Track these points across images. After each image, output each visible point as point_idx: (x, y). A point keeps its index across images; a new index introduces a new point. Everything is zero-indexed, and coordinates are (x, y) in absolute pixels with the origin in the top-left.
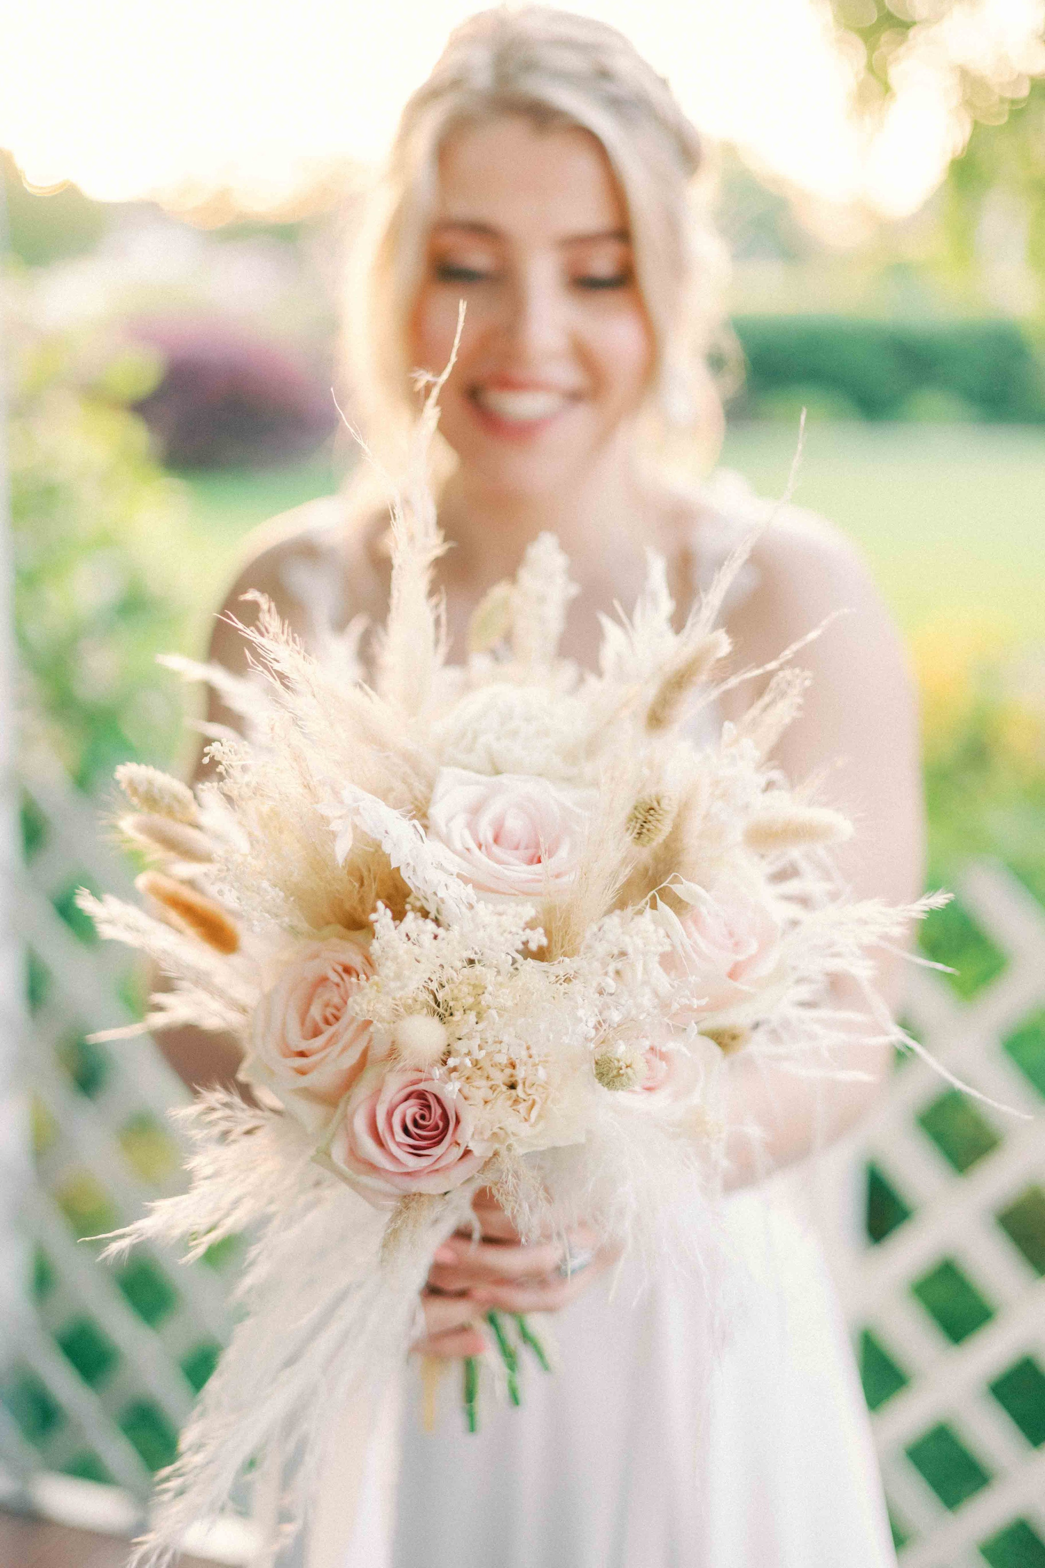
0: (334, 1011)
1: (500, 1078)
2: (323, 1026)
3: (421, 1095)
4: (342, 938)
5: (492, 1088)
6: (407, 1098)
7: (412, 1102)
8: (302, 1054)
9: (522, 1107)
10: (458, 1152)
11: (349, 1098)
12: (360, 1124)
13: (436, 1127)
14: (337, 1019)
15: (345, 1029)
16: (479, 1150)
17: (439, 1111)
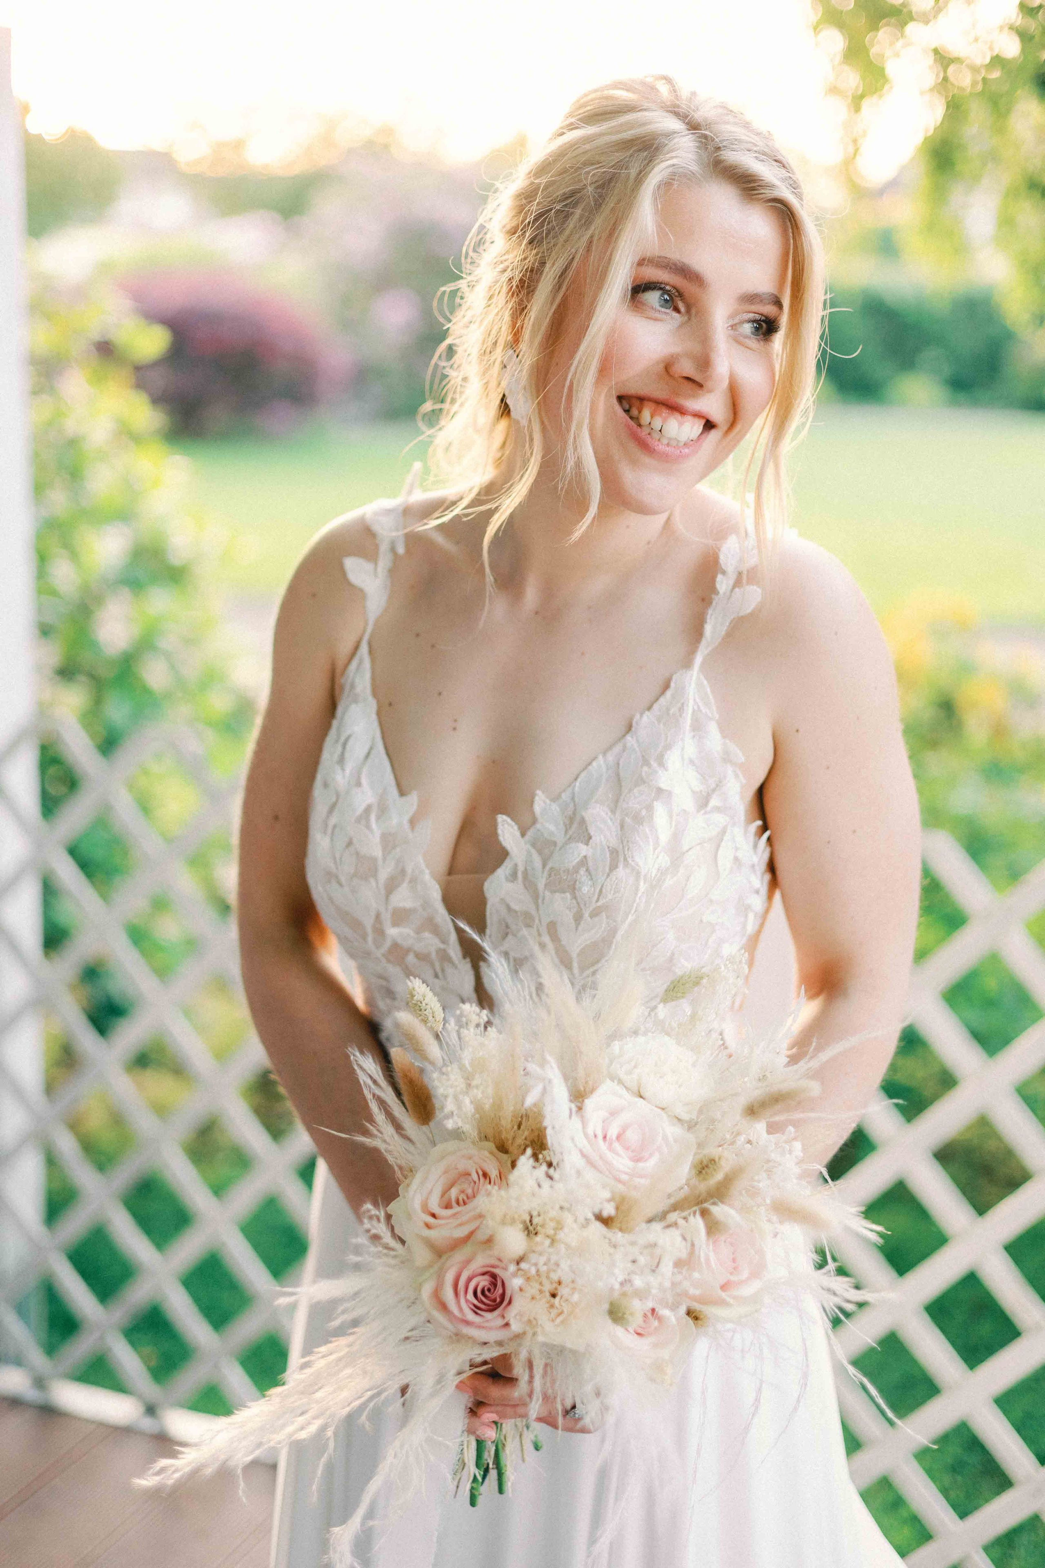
0: (465, 1198)
1: (548, 1287)
2: (454, 1204)
3: (494, 1276)
4: (491, 1153)
5: (541, 1291)
6: (484, 1274)
7: (487, 1277)
8: (434, 1216)
9: (554, 1312)
10: (500, 1322)
11: (450, 1257)
12: (449, 1277)
13: (495, 1300)
14: (465, 1203)
15: (466, 1212)
16: (515, 1327)
17: (501, 1291)
